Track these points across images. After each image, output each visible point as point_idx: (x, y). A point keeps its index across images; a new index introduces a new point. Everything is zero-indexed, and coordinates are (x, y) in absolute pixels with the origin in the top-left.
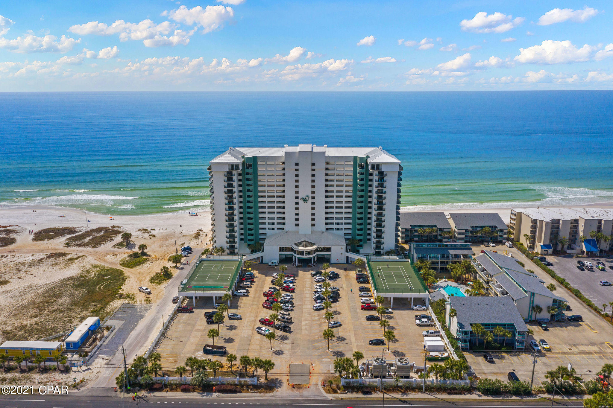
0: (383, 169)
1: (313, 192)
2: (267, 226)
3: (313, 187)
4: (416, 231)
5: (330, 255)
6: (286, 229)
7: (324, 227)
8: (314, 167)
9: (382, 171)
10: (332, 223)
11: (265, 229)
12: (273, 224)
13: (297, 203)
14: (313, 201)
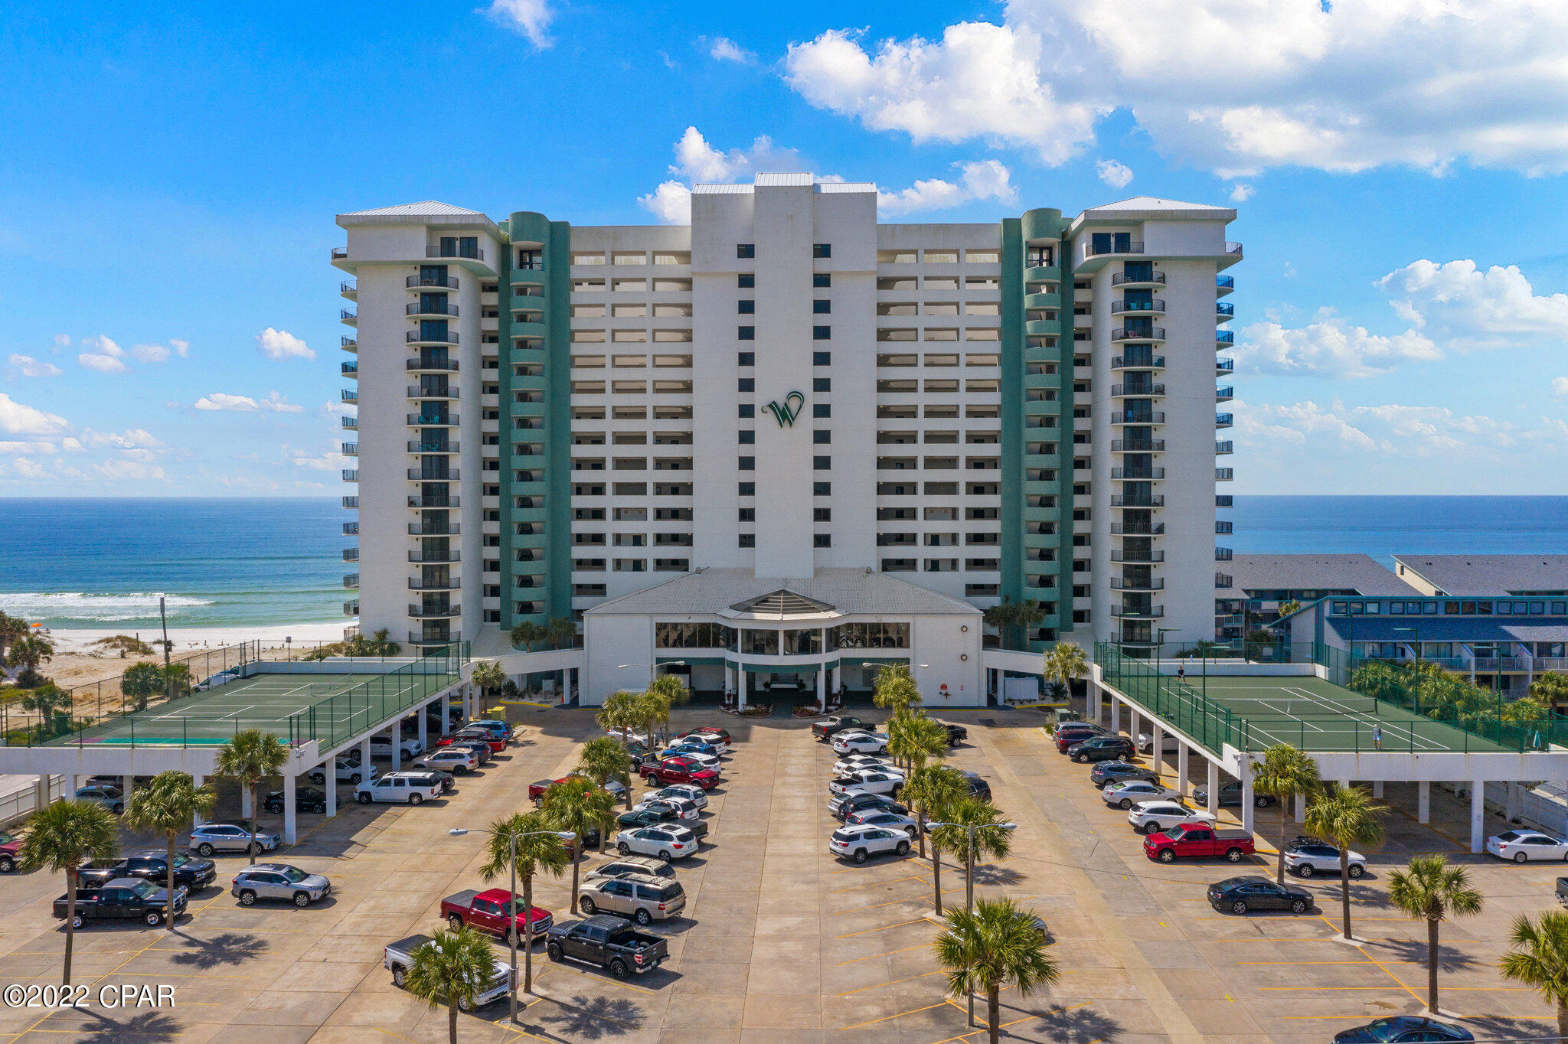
0: (1152, 245)
1: (822, 385)
2: (608, 552)
3: (822, 359)
5: (906, 661)
6: (697, 564)
8: (823, 265)
9: (1149, 252)
10: (909, 539)
11: (598, 564)
13: (747, 437)
14: (823, 424)
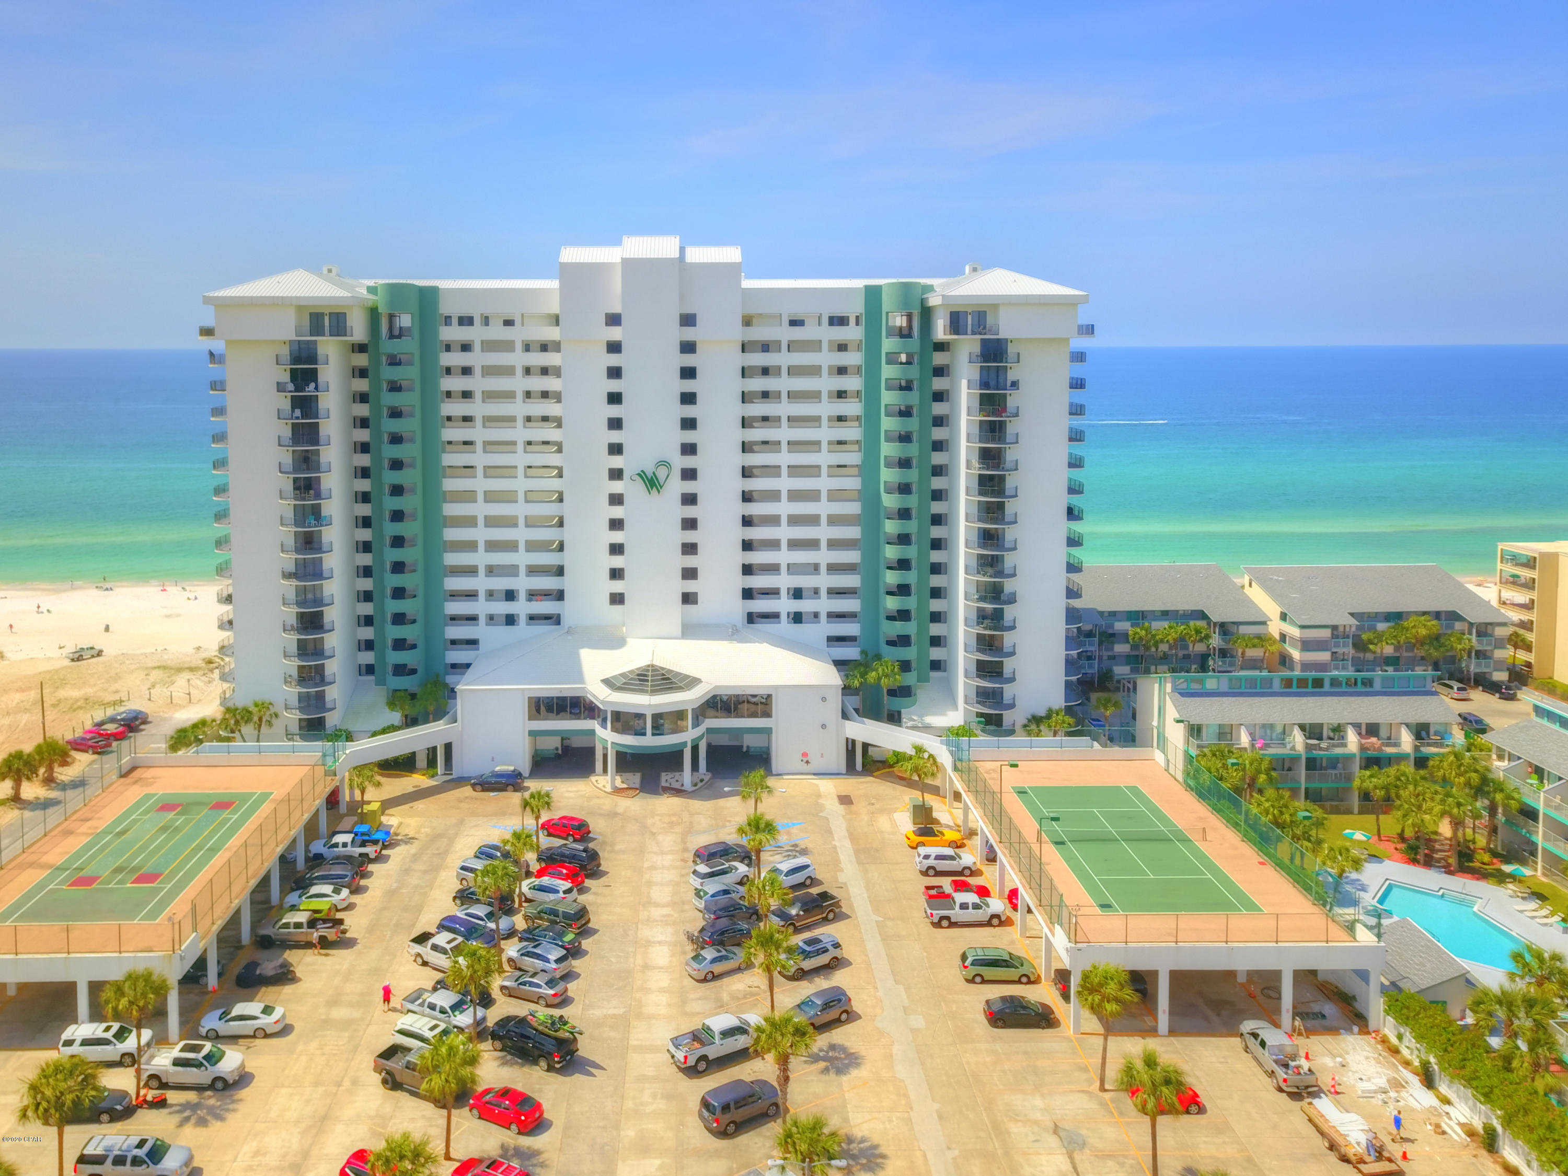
0: (1004, 329)
1: (689, 449)
2: (481, 607)
3: (689, 424)
4: (1125, 637)
5: (768, 731)
6: (566, 621)
7: (738, 608)
8: (689, 334)
9: (1004, 334)
10: (773, 593)
11: (472, 619)
12: (510, 595)
13: (616, 500)
14: (690, 487)
